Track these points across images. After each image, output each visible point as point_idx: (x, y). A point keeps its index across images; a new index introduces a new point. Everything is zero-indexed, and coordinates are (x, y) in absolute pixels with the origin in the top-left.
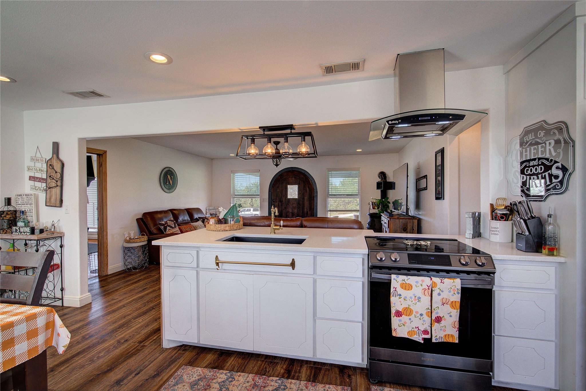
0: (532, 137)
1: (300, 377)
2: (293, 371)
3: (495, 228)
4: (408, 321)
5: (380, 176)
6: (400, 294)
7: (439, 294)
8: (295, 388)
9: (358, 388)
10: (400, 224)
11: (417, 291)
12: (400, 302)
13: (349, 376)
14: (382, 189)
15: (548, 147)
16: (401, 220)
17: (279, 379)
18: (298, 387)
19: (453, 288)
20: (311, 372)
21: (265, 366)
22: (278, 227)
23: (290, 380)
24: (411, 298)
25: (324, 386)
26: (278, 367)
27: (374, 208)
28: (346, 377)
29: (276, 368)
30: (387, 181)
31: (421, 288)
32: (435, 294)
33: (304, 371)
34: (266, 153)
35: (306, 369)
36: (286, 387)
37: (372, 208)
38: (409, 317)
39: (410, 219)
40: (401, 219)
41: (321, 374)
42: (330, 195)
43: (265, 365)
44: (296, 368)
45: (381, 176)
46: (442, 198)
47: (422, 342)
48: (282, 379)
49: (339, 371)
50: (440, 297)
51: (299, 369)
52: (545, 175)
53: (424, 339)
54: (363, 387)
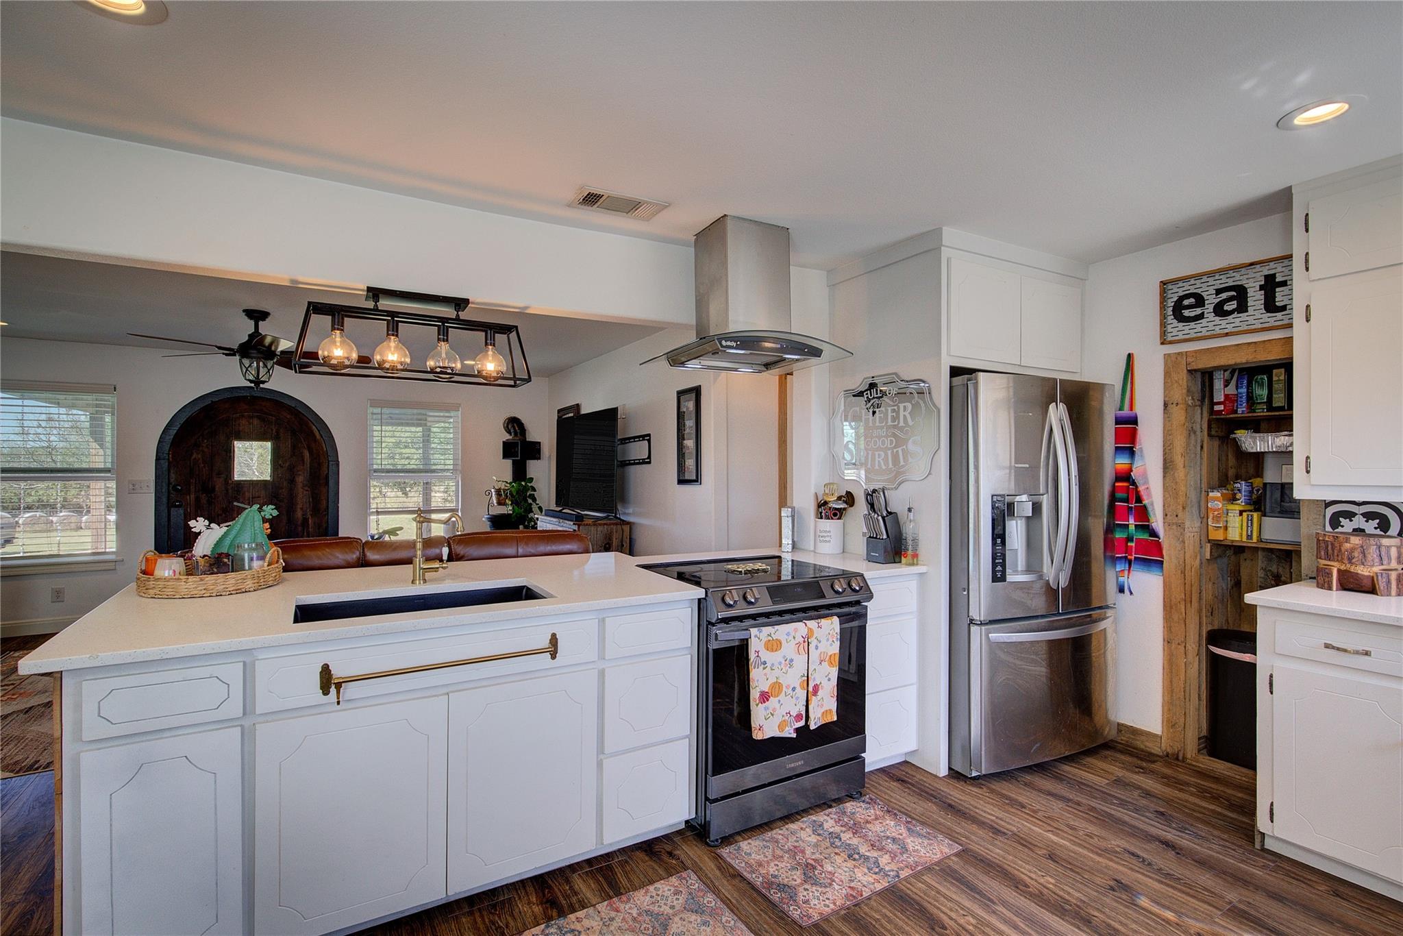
0: (877, 394)
1: (586, 901)
2: (561, 898)
3: (825, 532)
4: (777, 706)
5: (510, 427)
6: (765, 662)
7: (817, 648)
8: (596, 923)
9: (701, 865)
10: (598, 535)
11: (789, 649)
12: (765, 675)
13: (670, 854)
14: (519, 458)
15: (902, 413)
16: (600, 528)
17: (547, 927)
18: (599, 919)
19: (831, 632)
20: (598, 881)
21: (487, 920)
22: (436, 565)
23: (572, 917)
24: (780, 663)
25: (644, 891)
26: (520, 906)
27: (499, 503)
28: (665, 857)
29: (517, 910)
30: (527, 440)
31: (793, 642)
32: (812, 647)
33: (581, 886)
34: (384, 362)
35: (582, 882)
36: (577, 933)
37: (495, 502)
38: (778, 698)
39: (616, 524)
40: (600, 525)
41: (619, 875)
42: (375, 471)
43: (486, 917)
44: (559, 889)
45: (514, 429)
46: (698, 482)
47: (794, 735)
48: (553, 922)
49: (647, 855)
50: (819, 651)
51: (568, 888)
52: (897, 451)
53: (797, 730)
54: (706, 858)
